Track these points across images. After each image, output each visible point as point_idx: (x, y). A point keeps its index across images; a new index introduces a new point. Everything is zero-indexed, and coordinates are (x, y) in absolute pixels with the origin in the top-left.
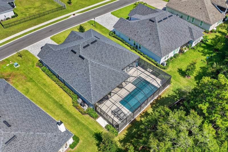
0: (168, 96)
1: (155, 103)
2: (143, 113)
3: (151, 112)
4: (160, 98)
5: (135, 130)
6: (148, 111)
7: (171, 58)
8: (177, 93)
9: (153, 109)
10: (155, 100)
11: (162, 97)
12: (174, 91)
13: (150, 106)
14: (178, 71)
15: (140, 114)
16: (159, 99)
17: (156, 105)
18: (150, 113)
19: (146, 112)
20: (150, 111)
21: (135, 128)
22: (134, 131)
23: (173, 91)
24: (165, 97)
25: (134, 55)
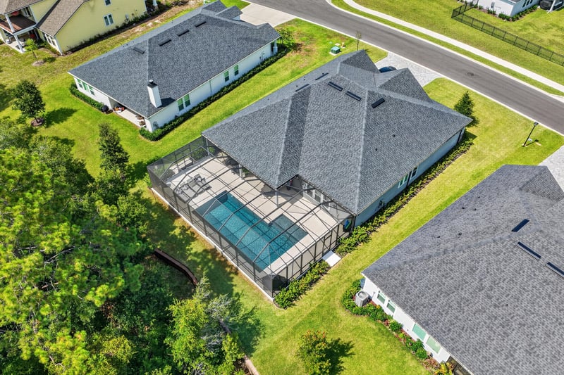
0: (234, 292)
1: (217, 259)
2: (193, 233)
3: (192, 248)
4: (230, 273)
5: (156, 216)
6: (196, 242)
7: (398, 328)
8: (246, 319)
9: (199, 254)
10: (226, 260)
11: (233, 278)
12: (252, 313)
13: (209, 248)
14: (337, 342)
15: (190, 227)
16: (228, 270)
17: (210, 260)
18: (191, 246)
19: (194, 239)
20: (196, 247)
21: (158, 217)
22: (153, 214)
23: (254, 308)
24: (233, 285)
25: (355, 196)
